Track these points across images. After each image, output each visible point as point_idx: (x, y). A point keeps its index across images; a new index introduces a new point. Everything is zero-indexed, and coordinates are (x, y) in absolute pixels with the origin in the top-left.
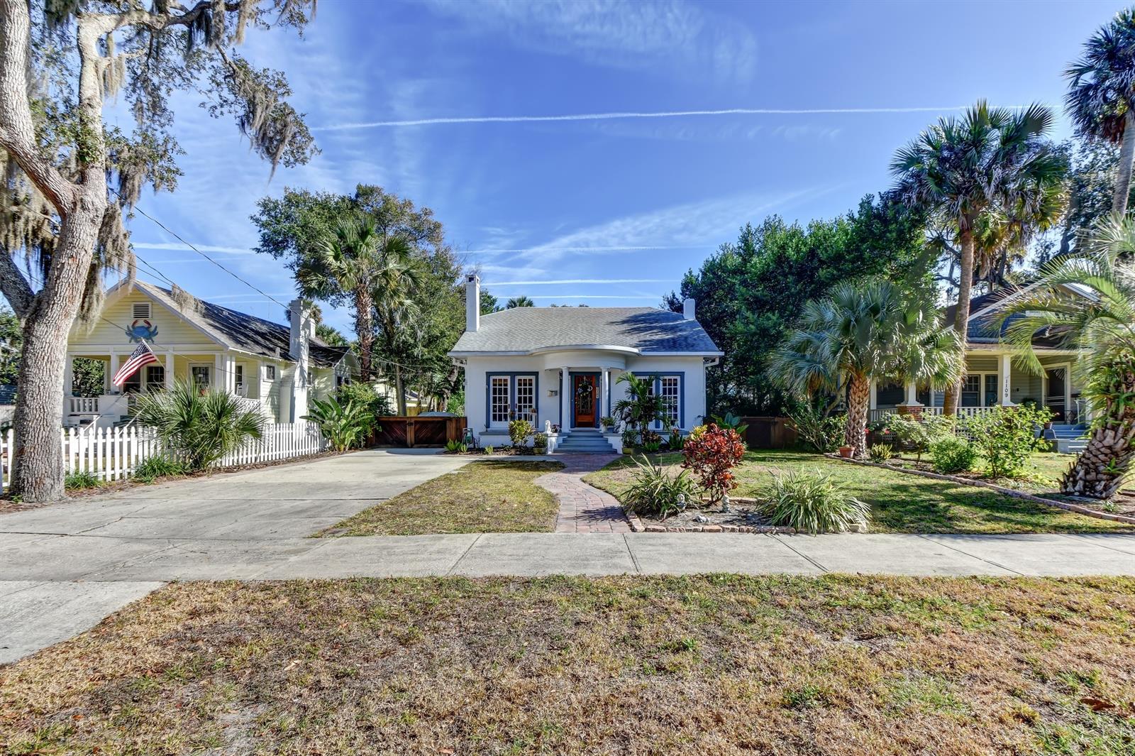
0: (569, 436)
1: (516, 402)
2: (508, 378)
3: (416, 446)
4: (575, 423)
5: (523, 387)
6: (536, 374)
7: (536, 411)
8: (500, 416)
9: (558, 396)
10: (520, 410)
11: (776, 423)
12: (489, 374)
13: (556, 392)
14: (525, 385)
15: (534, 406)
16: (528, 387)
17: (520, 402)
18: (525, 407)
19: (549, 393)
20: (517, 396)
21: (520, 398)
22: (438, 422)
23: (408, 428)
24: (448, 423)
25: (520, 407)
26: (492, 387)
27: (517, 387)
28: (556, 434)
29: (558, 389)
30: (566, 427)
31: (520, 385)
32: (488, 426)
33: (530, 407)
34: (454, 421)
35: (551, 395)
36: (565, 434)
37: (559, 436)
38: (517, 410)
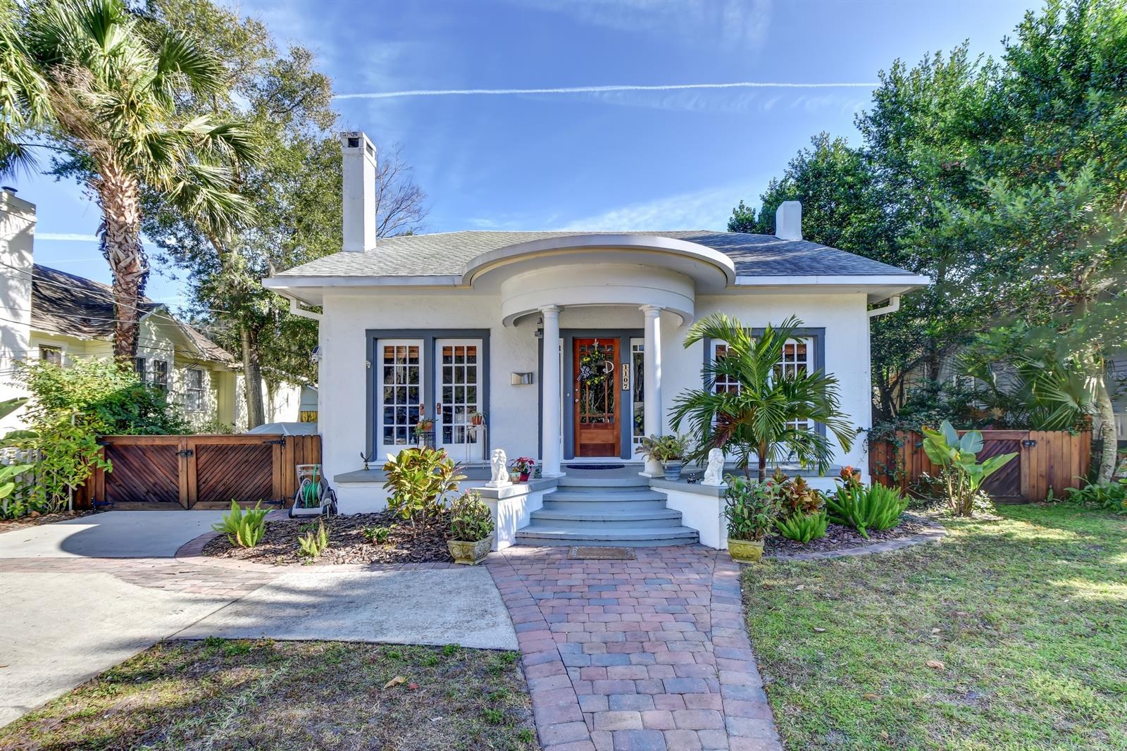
0: (562, 488)
1: (439, 398)
2: (420, 343)
3: (199, 505)
4: (575, 447)
5: (454, 365)
6: (484, 334)
7: (486, 419)
8: (402, 432)
9: (536, 385)
10: (448, 418)
11: (1032, 443)
12: (374, 337)
13: (530, 375)
14: (460, 359)
15: (480, 410)
16: (466, 365)
17: (447, 398)
18: (459, 410)
19: (514, 378)
20: (440, 385)
21: (447, 391)
22: (255, 448)
23: (181, 462)
24: (276, 449)
25: (448, 410)
26: (381, 365)
27: (440, 365)
28: (523, 488)
29: (535, 369)
30: (553, 463)
31: (447, 359)
32: (372, 454)
33: (472, 409)
34: (289, 445)
35: (520, 384)
36: (549, 483)
37: (533, 489)
38: (440, 417)
